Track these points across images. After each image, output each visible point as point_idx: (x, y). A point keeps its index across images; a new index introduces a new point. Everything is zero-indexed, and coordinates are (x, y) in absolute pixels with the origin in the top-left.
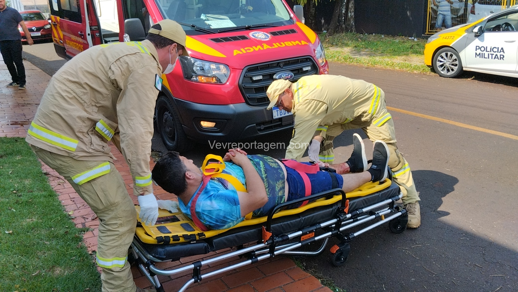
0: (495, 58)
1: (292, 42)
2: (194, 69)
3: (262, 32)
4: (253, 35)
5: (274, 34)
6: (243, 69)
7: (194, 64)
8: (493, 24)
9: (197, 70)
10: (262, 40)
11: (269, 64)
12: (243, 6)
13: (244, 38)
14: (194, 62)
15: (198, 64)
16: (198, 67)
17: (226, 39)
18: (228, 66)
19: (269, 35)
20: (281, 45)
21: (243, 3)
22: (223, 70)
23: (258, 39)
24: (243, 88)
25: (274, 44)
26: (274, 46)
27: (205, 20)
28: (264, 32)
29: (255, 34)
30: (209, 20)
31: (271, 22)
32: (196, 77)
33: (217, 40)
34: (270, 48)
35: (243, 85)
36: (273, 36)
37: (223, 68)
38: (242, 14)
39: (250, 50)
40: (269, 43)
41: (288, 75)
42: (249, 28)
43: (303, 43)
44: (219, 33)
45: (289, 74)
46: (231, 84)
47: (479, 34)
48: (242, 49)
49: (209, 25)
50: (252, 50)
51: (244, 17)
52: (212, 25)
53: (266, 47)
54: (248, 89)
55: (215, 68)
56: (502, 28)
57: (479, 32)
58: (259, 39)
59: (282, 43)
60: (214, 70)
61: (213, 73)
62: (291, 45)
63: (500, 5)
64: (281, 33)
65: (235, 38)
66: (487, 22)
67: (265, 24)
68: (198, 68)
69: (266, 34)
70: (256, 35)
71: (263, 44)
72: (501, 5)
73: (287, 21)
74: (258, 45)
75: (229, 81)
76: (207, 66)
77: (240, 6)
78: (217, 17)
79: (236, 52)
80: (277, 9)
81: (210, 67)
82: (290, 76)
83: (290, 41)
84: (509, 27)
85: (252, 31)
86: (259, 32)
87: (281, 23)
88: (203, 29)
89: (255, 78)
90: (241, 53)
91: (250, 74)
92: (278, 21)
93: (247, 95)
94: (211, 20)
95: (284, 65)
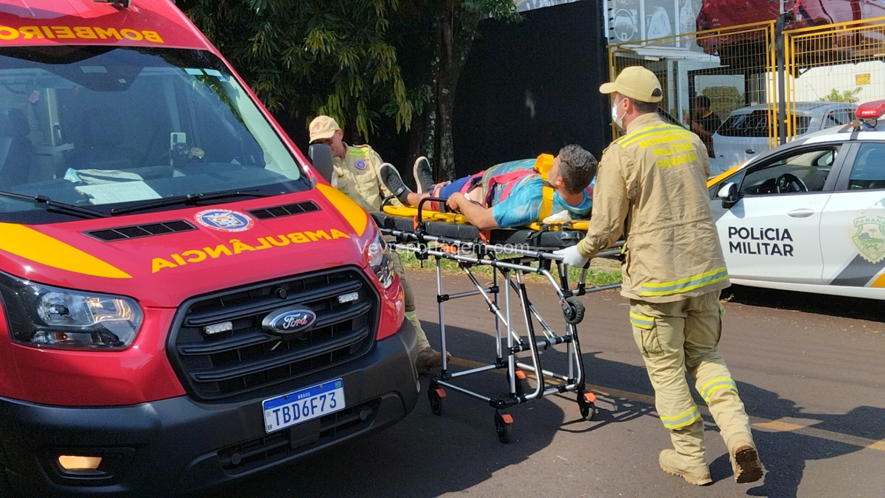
0: (773, 252)
1: (309, 233)
2: (42, 311)
3: (230, 211)
4: (205, 220)
5: (259, 214)
6: (178, 308)
7: (39, 299)
8: (760, 178)
9: (50, 314)
10: (230, 230)
11: (248, 292)
12: (180, 147)
13: (181, 226)
14: (42, 295)
15: (52, 299)
16: (52, 306)
17: (133, 232)
18: (138, 301)
19: (248, 218)
20: (280, 241)
21: (179, 141)
22: (124, 312)
23: (218, 229)
24: (180, 356)
25: (261, 240)
26: (261, 244)
27: (77, 184)
28: (233, 210)
29: (212, 216)
30: (87, 184)
31: (254, 186)
32: (46, 334)
33: (106, 235)
34: (251, 249)
35: (180, 347)
36: (257, 219)
37: (125, 306)
38: (177, 166)
39: (196, 256)
40: (248, 237)
41: (301, 318)
42: (197, 202)
43: (336, 234)
44: (114, 215)
45: (303, 314)
46: (145, 349)
47: (732, 202)
48: (176, 257)
49: (87, 197)
50: (202, 256)
51: (182, 175)
52: (93, 195)
53: (239, 247)
54: (194, 360)
55: (102, 307)
56: (779, 186)
57: (731, 197)
58: (222, 228)
59: (281, 237)
60: (95, 311)
61: (96, 322)
62: (306, 240)
63: (764, 136)
64: (278, 212)
65: (157, 229)
66: (747, 174)
67: (239, 190)
68: (53, 310)
69: (241, 214)
70: (214, 219)
71: (231, 241)
72: (768, 136)
73: (293, 182)
74: (220, 244)
75: (141, 340)
76: (77, 303)
77: (172, 148)
78: (111, 176)
79: (158, 264)
80: (267, 153)
81: (85, 304)
82: (305, 317)
83: (302, 231)
84: (794, 184)
85: (204, 210)
86: (221, 210)
87: (277, 187)
88: (70, 207)
89: (211, 330)
90: (172, 265)
91: (197, 320)
92: (271, 183)
93: (193, 375)
94: (93, 184)
95: (289, 293)
